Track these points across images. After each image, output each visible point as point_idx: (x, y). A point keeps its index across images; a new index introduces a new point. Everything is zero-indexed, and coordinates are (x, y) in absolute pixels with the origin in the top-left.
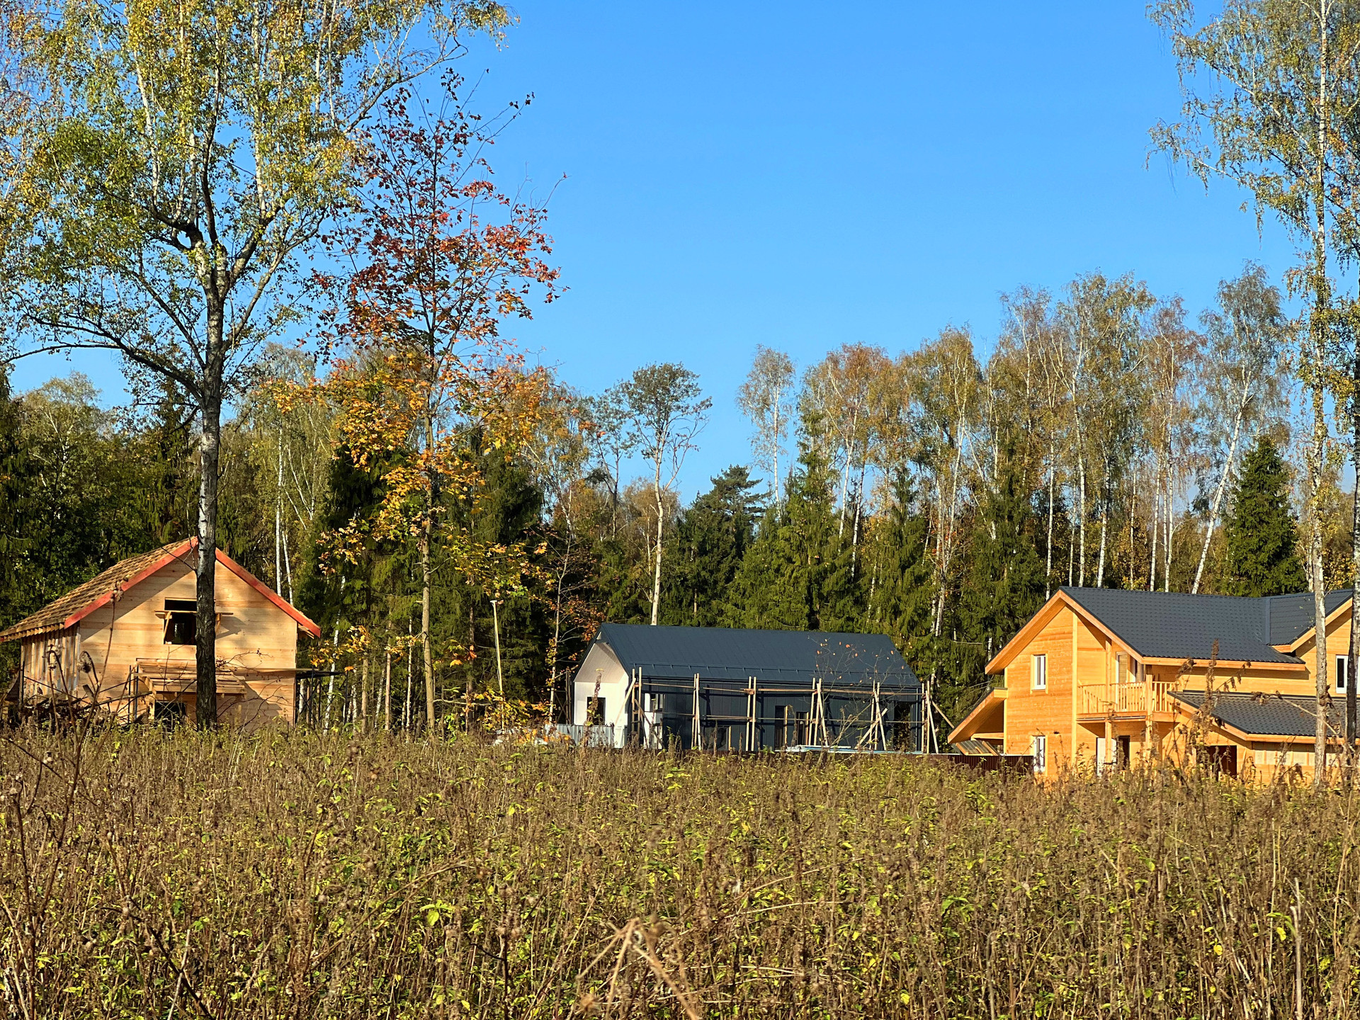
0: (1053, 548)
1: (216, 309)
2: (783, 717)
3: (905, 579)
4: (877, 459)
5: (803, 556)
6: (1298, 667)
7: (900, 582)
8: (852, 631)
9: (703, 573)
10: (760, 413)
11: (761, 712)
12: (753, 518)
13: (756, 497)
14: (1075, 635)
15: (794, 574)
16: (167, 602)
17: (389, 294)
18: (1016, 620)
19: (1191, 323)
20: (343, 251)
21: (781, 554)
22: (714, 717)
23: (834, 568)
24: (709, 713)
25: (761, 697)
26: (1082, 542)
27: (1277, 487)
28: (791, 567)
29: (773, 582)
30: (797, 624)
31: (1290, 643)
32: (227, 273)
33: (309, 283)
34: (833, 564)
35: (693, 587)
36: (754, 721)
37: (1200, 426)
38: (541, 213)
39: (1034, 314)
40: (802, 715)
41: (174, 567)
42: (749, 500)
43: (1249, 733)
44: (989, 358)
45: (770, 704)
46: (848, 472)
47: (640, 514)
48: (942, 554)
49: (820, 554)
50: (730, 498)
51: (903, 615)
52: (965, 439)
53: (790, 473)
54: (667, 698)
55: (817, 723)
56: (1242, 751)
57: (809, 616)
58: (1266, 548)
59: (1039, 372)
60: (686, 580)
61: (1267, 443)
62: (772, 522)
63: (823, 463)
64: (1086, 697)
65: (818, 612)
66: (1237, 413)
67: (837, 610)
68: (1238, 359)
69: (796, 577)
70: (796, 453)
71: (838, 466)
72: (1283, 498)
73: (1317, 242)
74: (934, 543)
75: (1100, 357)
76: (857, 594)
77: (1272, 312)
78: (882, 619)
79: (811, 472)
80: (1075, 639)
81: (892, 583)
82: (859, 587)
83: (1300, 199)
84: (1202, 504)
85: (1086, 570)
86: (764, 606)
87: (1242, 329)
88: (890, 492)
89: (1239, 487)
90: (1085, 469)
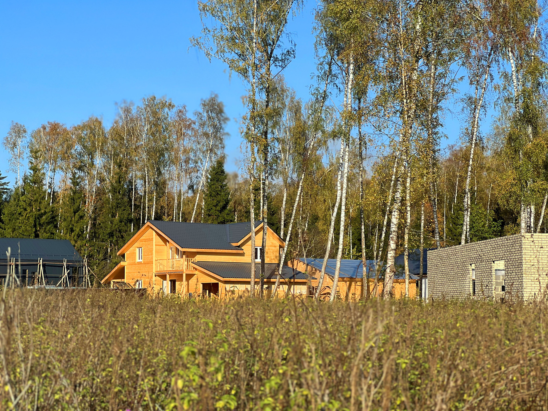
0: (135, 205)
2: (26, 274)
3: (76, 217)
4: (62, 168)
5: (31, 208)
6: (241, 252)
7: (73, 218)
8: (53, 238)
10: (12, 149)
11: (17, 272)
12: (3, 192)
13: (5, 184)
14: (154, 239)
15: (27, 215)
18: (122, 234)
21: (22, 207)
23: (45, 213)
25: (16, 266)
26: (147, 202)
27: (224, 181)
28: (26, 212)
29: (18, 219)
30: (29, 236)
31: (237, 242)
34: (45, 211)
37: (192, 155)
39: (127, 111)
40: (34, 273)
43: (224, 278)
44: (109, 128)
45: (21, 269)
46: (49, 174)
48: (89, 208)
49: (40, 207)
51: (75, 232)
52: (99, 161)
53: (25, 174)
55: (40, 276)
56: (221, 285)
57: (35, 232)
58: (219, 205)
59: (129, 134)
61: (220, 163)
62: (17, 194)
63: (39, 170)
64: (158, 265)
65: (39, 231)
66: (208, 151)
67: (47, 230)
68: (208, 129)
69: (28, 217)
70: (28, 166)
71: (45, 171)
72: (226, 185)
73: (252, 85)
74: (85, 202)
75: (154, 129)
76: (55, 223)
77: (221, 111)
78: (66, 234)
79: (35, 174)
80: (154, 241)
81: (70, 219)
82: (56, 220)
83: (246, 68)
84: (191, 187)
85: (148, 214)
86: (14, 229)
87: (209, 118)
88: (69, 182)
89: (209, 180)
90: (148, 173)
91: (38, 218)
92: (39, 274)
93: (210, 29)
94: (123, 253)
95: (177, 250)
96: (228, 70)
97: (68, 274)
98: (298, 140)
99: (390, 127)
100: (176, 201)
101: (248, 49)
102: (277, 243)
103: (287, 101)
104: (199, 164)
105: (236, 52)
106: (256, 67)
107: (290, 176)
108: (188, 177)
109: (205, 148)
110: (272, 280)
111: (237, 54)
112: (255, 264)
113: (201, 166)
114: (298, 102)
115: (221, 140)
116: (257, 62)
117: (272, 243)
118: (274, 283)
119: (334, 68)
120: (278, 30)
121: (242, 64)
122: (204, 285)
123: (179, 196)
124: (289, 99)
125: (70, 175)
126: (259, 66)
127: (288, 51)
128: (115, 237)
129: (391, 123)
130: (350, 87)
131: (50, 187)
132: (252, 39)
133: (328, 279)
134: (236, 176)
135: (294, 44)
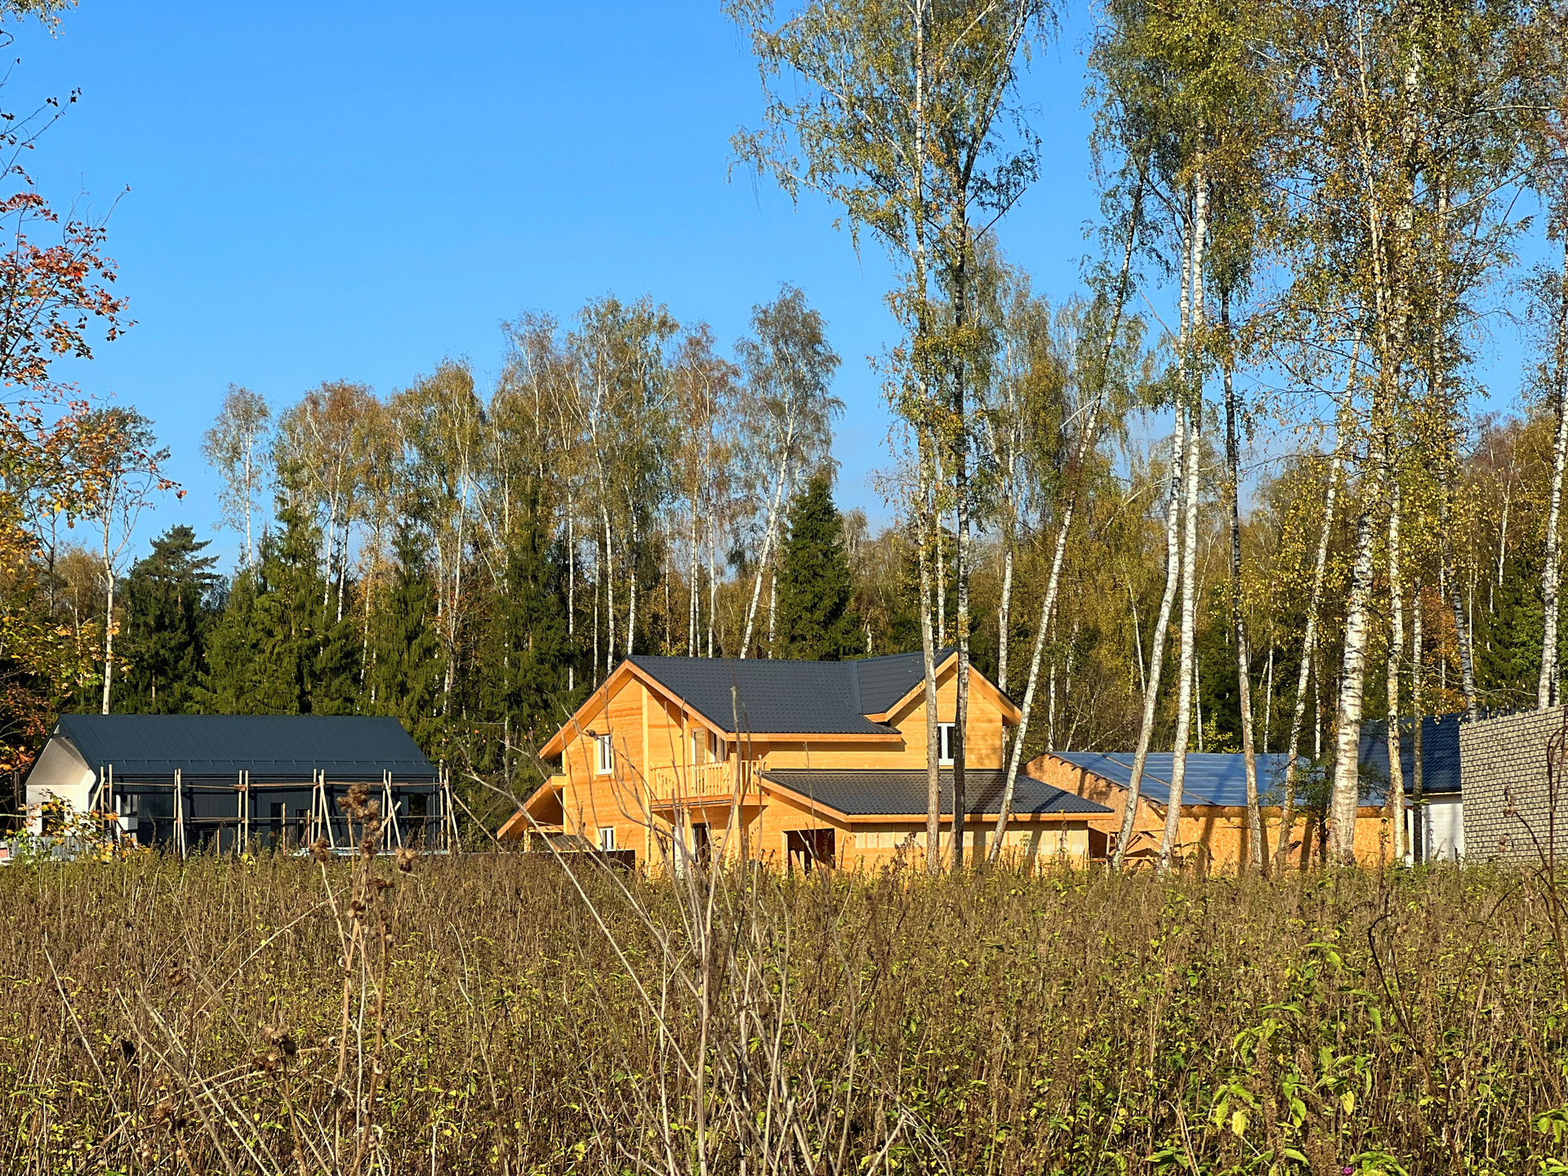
0: (575, 613)
2: (280, 815)
3: (412, 652)
4: (364, 515)
5: (286, 629)
6: (894, 738)
7: (406, 656)
8: (351, 714)
9: (162, 652)
10: (229, 463)
11: (254, 811)
12: (203, 586)
13: (205, 561)
14: (645, 710)
15: (276, 650)
18: (545, 696)
19: (723, 350)
21: (260, 627)
22: (199, 820)
23: (327, 642)
24: (192, 814)
25: (254, 793)
26: (610, 604)
27: (832, 536)
28: (272, 641)
29: (250, 660)
30: (285, 708)
31: (885, 712)
34: (327, 638)
35: (150, 667)
36: (246, 822)
37: (736, 466)
38: (100, 233)
39: (540, 344)
40: (302, 813)
42: (197, 565)
43: (849, 814)
44: (491, 396)
45: (265, 801)
46: (331, 530)
47: (66, 585)
48: (446, 623)
49: (310, 626)
50: (173, 564)
51: (411, 694)
52: (468, 490)
53: (265, 533)
54: (143, 799)
55: (320, 821)
56: (840, 834)
57: (299, 697)
58: (822, 605)
59: (549, 411)
60: (142, 660)
61: (819, 487)
62: (246, 590)
63: (306, 521)
64: (659, 782)
65: (311, 693)
66: (781, 453)
67: (333, 689)
68: (779, 391)
69: (279, 654)
70: (271, 509)
71: (319, 523)
72: (838, 549)
73: (917, 262)
74: (435, 609)
75: (621, 393)
76: (355, 670)
77: (814, 339)
78: (387, 699)
79: (292, 531)
80: (645, 716)
81: (396, 657)
82: (357, 663)
83: (896, 214)
84: (736, 557)
85: (616, 635)
86: (242, 688)
87: (783, 358)
88: (389, 553)
89: (789, 536)
90: (610, 521)
91: (308, 657)
92: (317, 814)
93: (791, 107)
94: (557, 750)
95: (712, 737)
96: (846, 219)
97: (398, 813)
98: (1043, 414)
99: (1336, 369)
100: (695, 599)
101: (900, 158)
102: (996, 711)
103: (1007, 305)
104: (759, 490)
105: (868, 169)
106: (927, 211)
107: (1021, 519)
108: (727, 527)
109: (773, 446)
110: (986, 817)
111: (870, 173)
112: (941, 771)
113: (764, 496)
114: (1038, 307)
115: (818, 420)
116: (928, 196)
117: (982, 710)
118: (992, 825)
119: (1150, 203)
120: (986, 100)
121: (883, 201)
122: (792, 836)
123: (704, 581)
124: (1011, 299)
125: (389, 534)
126: (934, 206)
127: (1016, 162)
128: (525, 705)
129: (1342, 357)
130: (1198, 257)
131: (335, 569)
132: (911, 130)
133: (1145, 811)
134: (860, 522)
135: (1033, 140)
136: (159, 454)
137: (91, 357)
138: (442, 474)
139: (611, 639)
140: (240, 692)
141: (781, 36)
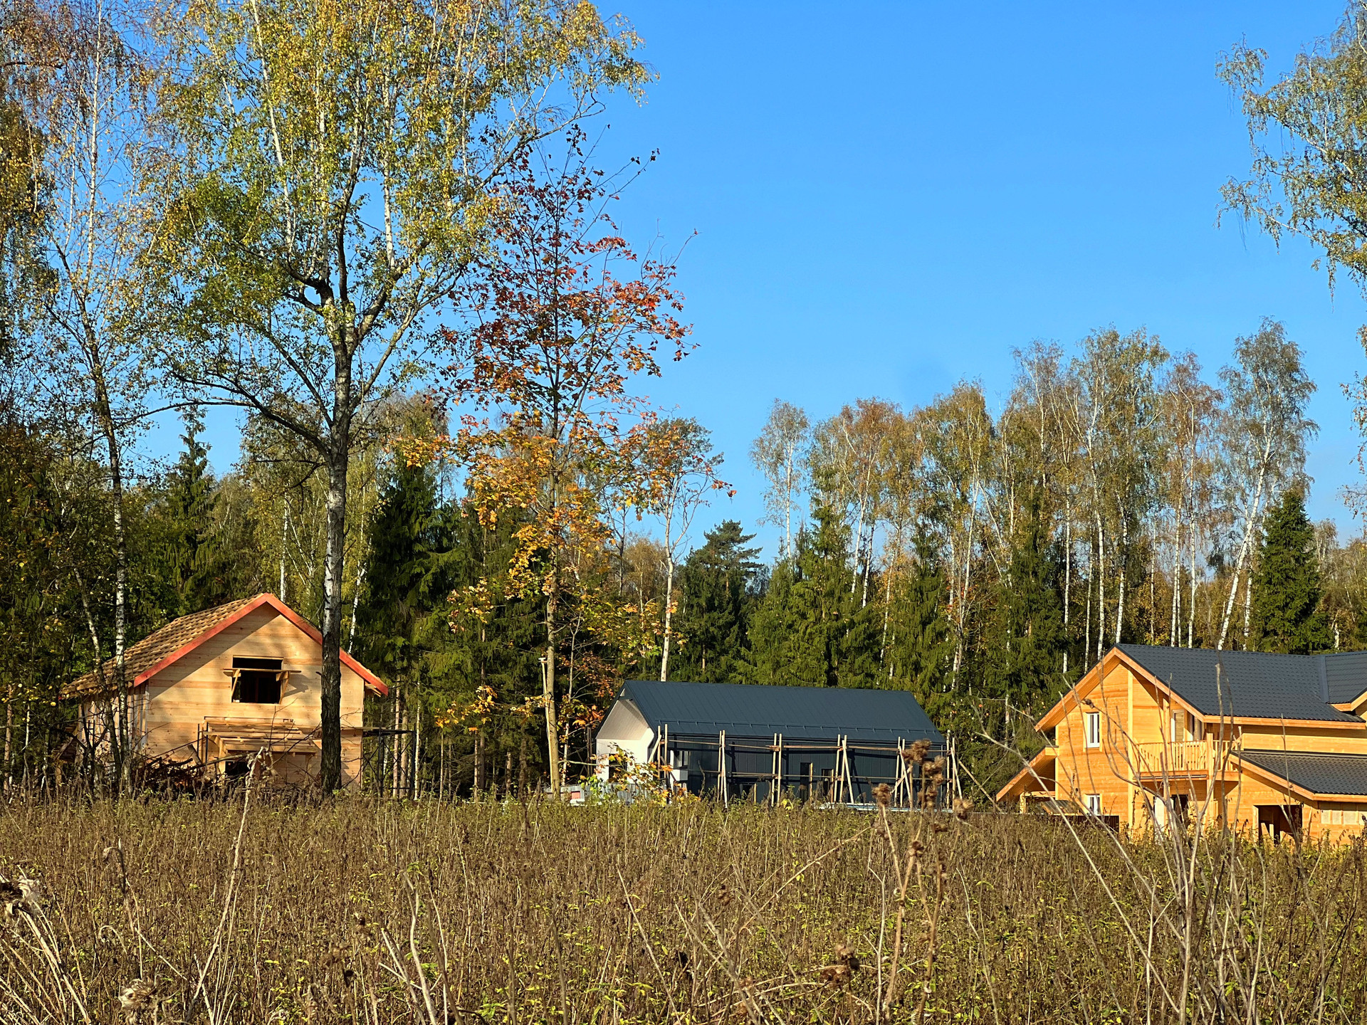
0: (1070, 604)
1: (344, 365)
2: (808, 773)
3: (926, 635)
4: (889, 515)
5: (818, 612)
6: (1359, 726)
7: (920, 638)
8: (871, 688)
9: (712, 629)
10: (774, 467)
11: (786, 769)
12: (747, 574)
13: (750, 552)
14: (1130, 693)
15: (809, 631)
16: (235, 660)
17: (512, 350)
18: (1041, 677)
19: (1208, 377)
20: (471, 306)
21: (795, 610)
22: (739, 774)
23: (852, 624)
24: (734, 769)
25: (786, 753)
26: (1101, 598)
27: (1304, 544)
28: (805, 623)
29: (786, 639)
30: (814, 681)
31: (1351, 702)
32: (356, 330)
33: (433, 339)
34: (852, 621)
35: (701, 642)
36: (779, 778)
37: (1218, 480)
38: (671, 270)
39: (1046, 369)
40: (827, 772)
41: (243, 625)
42: (743, 556)
43: (1316, 792)
44: (1002, 413)
45: (795, 761)
46: (859, 528)
47: (633, 569)
48: (956, 611)
49: (838, 610)
50: (723, 554)
51: (924, 672)
52: (979, 495)
53: (802, 529)
54: (693, 755)
55: (842, 780)
56: (1307, 810)
57: (827, 672)
58: (1293, 605)
59: (1052, 427)
60: (695, 636)
61: (1293, 500)
62: (784, 578)
63: (837, 519)
65: (837, 668)
66: (1259, 469)
67: (856, 666)
68: (1258, 414)
69: (811, 634)
70: (808, 508)
71: (848, 521)
72: (1310, 555)
74: (947, 599)
75: (1115, 414)
76: (876, 650)
77: (1292, 367)
78: (903, 676)
79: (824, 528)
80: (1130, 697)
81: (912, 640)
82: (878, 643)
84: (1216, 560)
85: (1106, 626)
86: (778, 662)
87: (1262, 385)
88: (908, 549)
89: (1264, 543)
90: (1103, 525)
91: (835, 637)
92: (840, 774)
93: (1277, 160)
94: (1052, 725)
96: (1326, 260)
97: (910, 775)
100: (1177, 596)
104: (1238, 501)
108: (1208, 534)
109: (1252, 463)
113: (1242, 507)
115: (1293, 440)
122: (1262, 809)
123: (1185, 581)
125: (909, 532)
128: (1024, 685)
131: (862, 561)
134: (1330, 532)
136: (714, 459)
137: (660, 375)
138: (957, 481)
139: (1102, 629)
140: (777, 666)
141: (1270, 96)
